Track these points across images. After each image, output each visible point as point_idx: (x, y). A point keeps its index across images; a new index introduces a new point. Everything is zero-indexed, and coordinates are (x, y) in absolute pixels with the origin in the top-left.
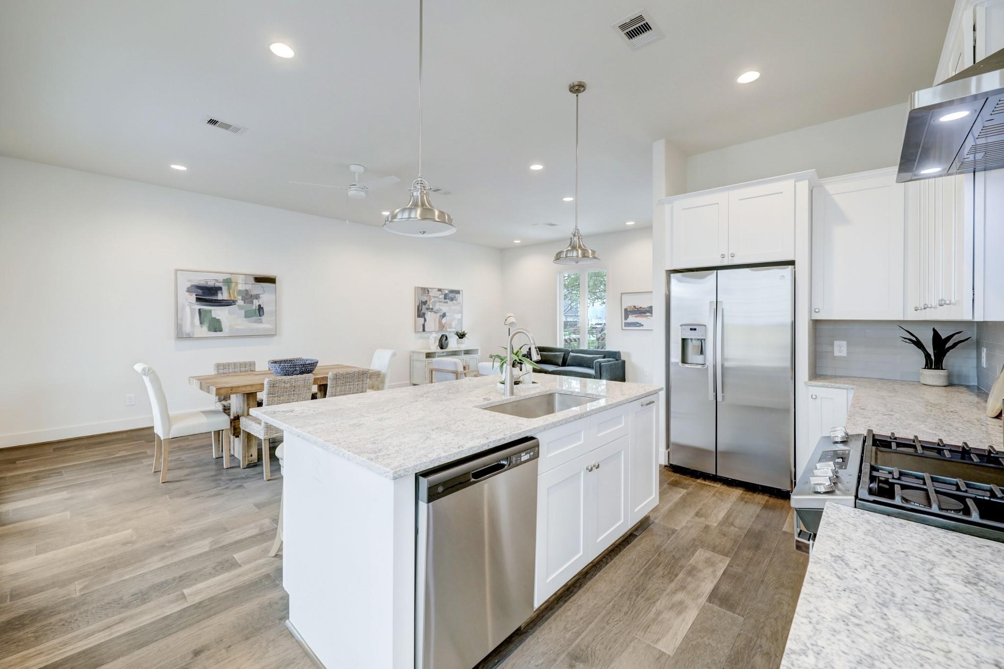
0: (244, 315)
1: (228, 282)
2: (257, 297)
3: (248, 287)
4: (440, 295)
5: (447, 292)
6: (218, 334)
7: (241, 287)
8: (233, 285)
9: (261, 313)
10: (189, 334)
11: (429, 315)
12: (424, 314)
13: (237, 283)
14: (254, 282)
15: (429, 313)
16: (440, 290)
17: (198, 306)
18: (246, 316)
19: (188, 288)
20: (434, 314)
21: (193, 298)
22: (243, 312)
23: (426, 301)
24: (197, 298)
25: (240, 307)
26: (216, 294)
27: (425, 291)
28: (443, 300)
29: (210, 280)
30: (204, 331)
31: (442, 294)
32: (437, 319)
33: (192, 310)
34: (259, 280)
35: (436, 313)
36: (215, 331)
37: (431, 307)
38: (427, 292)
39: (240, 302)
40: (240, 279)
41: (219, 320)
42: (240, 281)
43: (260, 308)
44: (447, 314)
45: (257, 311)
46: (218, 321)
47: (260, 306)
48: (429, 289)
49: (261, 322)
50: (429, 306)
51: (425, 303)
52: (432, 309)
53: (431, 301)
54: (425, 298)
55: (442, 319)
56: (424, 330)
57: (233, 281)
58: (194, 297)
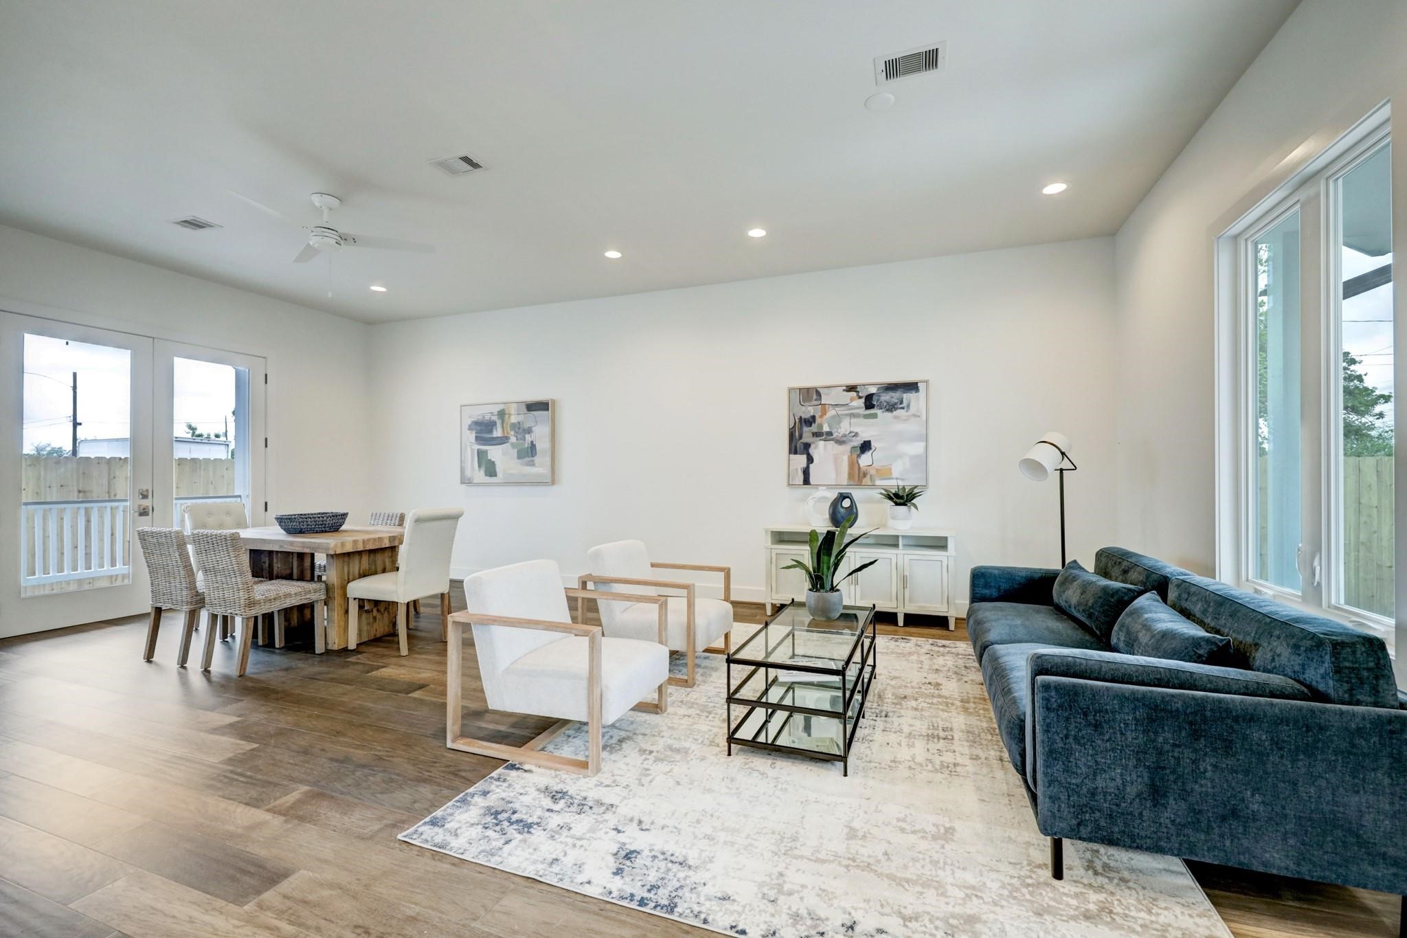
0: (516, 455)
1: (502, 414)
2: (529, 431)
3: (521, 418)
4: (852, 400)
5: (873, 390)
6: (493, 480)
7: (514, 419)
8: (507, 416)
9: (534, 451)
10: (469, 479)
11: (820, 449)
12: (807, 446)
13: (510, 414)
14: (525, 411)
15: (822, 442)
16: (851, 388)
17: (477, 447)
18: (519, 457)
19: (470, 426)
20: (836, 446)
21: (472, 436)
22: (515, 452)
23: (814, 417)
24: (476, 437)
25: (513, 445)
26: (491, 431)
27: (810, 394)
28: (863, 411)
29: (487, 412)
30: (480, 476)
31: (860, 398)
32: (845, 458)
33: (472, 450)
34: (532, 407)
35: (840, 442)
36: (491, 476)
37: (826, 428)
38: (815, 397)
39: (513, 439)
40: (513, 409)
41: (494, 462)
42: (513, 412)
43: (533, 446)
44: (873, 444)
45: (530, 450)
46: (493, 464)
47: (532, 442)
48: (820, 390)
49: (534, 465)
50: (821, 426)
51: (810, 421)
52: (830, 434)
53: (825, 417)
54: (809, 411)
55: (859, 456)
56: (806, 481)
57: (507, 412)
58: (474, 435)
